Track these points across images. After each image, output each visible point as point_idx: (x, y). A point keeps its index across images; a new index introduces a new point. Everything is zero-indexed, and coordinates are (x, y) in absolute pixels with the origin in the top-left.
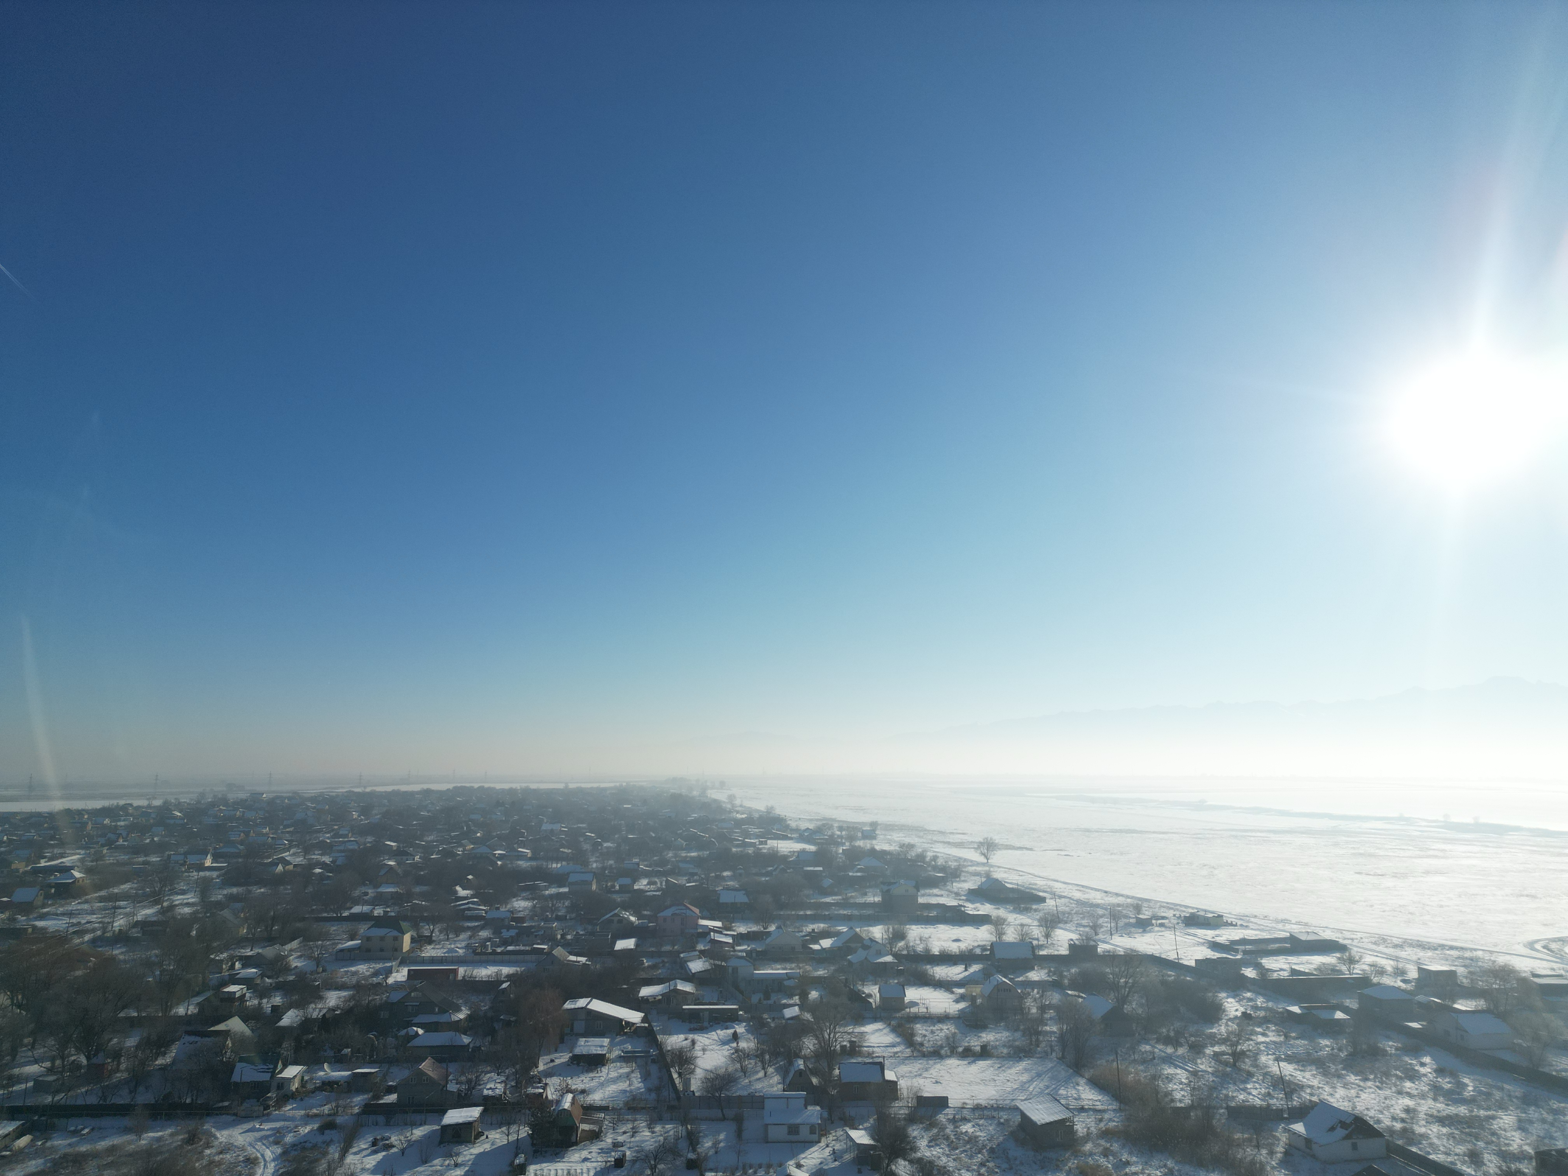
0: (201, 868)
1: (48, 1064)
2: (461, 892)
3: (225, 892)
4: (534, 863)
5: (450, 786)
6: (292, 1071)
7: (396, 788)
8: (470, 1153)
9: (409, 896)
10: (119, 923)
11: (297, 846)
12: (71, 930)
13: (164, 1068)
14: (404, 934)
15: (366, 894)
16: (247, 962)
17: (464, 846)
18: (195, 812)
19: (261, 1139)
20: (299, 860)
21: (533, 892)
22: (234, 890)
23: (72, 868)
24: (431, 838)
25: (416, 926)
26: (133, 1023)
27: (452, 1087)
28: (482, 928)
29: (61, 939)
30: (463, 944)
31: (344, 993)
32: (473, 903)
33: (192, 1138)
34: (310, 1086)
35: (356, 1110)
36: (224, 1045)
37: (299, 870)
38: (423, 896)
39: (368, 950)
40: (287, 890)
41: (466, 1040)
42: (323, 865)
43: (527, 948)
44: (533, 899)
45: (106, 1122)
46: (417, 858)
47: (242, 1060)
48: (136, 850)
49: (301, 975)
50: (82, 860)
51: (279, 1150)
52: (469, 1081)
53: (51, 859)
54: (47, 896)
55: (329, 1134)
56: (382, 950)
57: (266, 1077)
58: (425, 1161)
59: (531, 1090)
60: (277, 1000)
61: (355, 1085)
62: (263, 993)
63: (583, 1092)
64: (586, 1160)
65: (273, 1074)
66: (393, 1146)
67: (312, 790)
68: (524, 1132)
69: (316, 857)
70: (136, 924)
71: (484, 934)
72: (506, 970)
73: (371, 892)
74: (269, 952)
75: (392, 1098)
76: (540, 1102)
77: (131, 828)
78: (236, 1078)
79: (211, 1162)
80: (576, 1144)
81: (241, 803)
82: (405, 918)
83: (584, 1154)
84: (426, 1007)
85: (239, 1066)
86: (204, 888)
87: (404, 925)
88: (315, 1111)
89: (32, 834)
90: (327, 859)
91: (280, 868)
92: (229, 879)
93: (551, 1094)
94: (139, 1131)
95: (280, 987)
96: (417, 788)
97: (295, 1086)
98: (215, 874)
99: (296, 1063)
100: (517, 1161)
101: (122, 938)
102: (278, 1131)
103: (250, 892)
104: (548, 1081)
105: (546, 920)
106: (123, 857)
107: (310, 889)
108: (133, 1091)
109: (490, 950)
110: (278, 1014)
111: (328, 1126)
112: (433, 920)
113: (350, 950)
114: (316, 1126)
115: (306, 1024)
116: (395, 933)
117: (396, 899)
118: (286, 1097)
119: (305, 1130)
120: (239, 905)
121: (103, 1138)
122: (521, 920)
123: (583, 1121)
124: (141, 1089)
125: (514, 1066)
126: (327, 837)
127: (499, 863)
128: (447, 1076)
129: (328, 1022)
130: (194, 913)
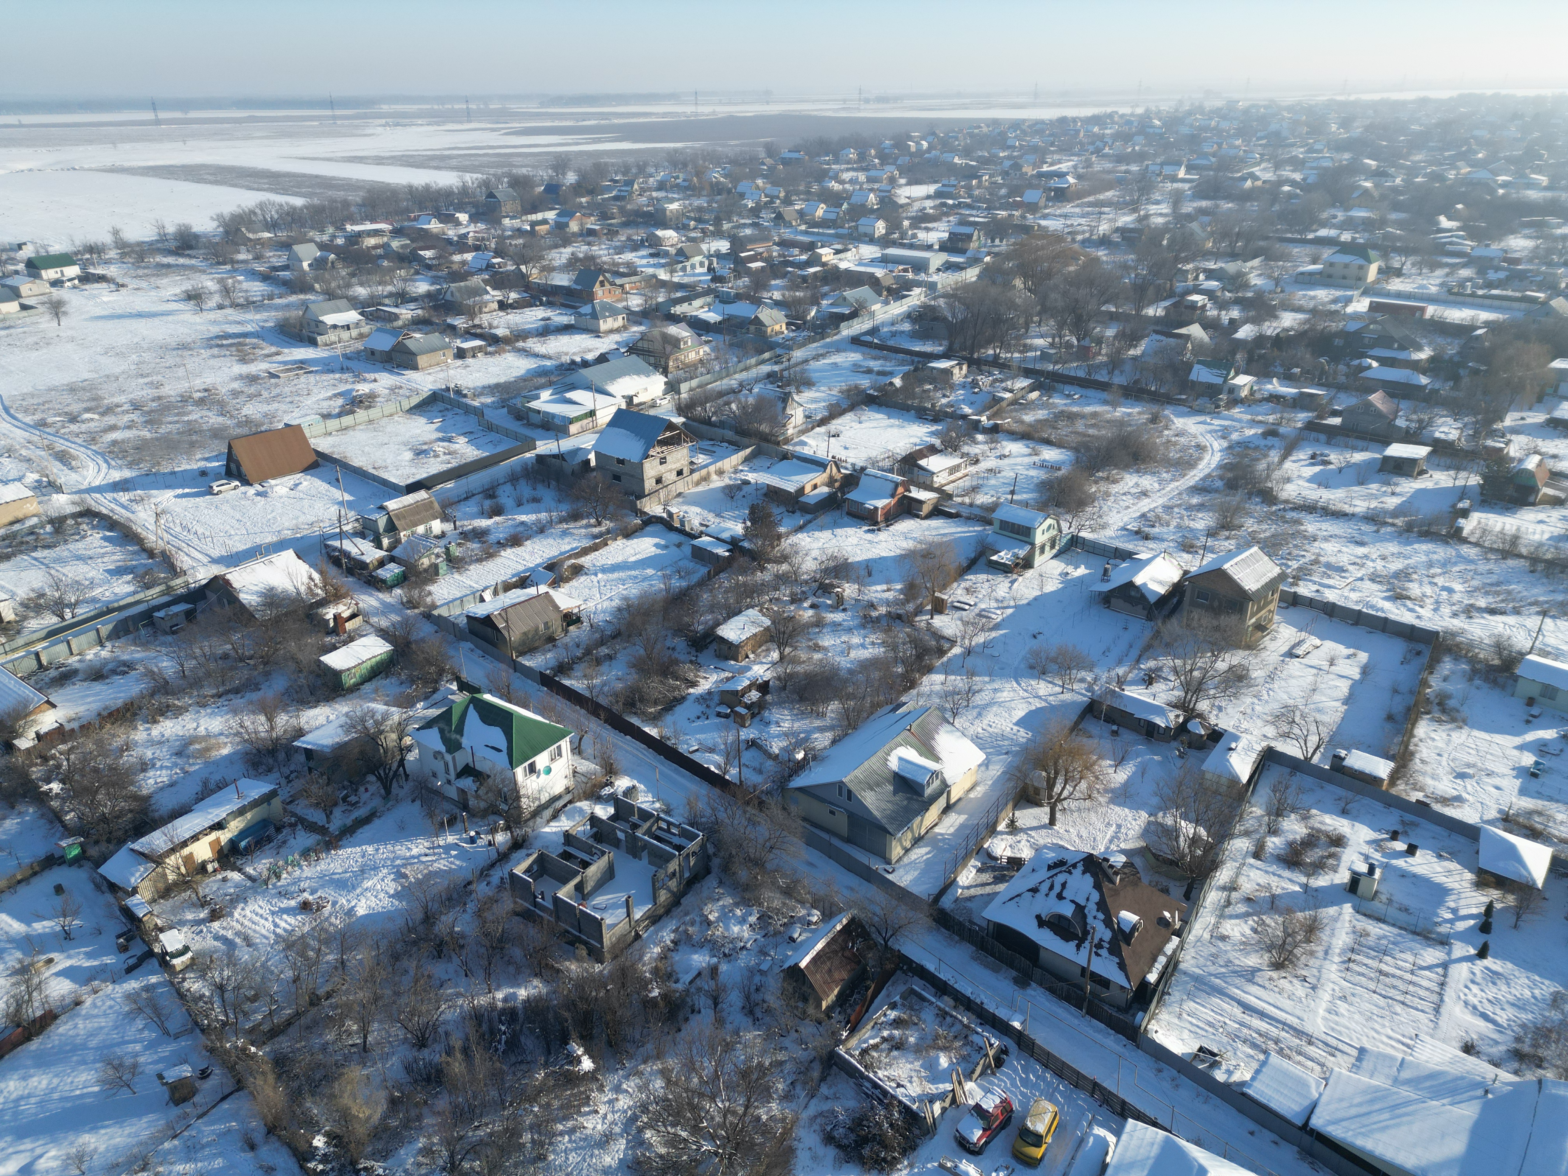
0: (1174, 179)
1: (1050, 340)
2: (1444, 222)
3: (1195, 205)
4: (1549, 194)
5: (1454, 93)
6: (1243, 380)
7: (1385, 95)
8: (1408, 486)
9: (1383, 222)
10: (1104, 228)
11: (1269, 160)
12: (1067, 230)
13: (1135, 358)
14: (1370, 262)
15: (1335, 217)
16: (1210, 274)
17: (1457, 168)
18: (1173, 121)
19: (1210, 432)
20: (1269, 176)
21: (1539, 229)
22: (1204, 204)
23: (1067, 174)
24: (1418, 158)
25: (1385, 256)
26: (1113, 317)
27: (1401, 423)
28: (1464, 266)
29: (1058, 238)
30: (1438, 281)
31: (1301, 316)
32: (1458, 237)
33: (1154, 419)
34: (1258, 396)
35: (1299, 425)
36: (1185, 347)
37: (1267, 186)
38: (1399, 224)
39: (1330, 276)
40: (1253, 206)
41: (1424, 380)
42: (1293, 183)
43: (1518, 294)
44: (1538, 238)
45: (1091, 393)
46: (1398, 181)
47: (1199, 362)
48: (1120, 159)
49: (1260, 294)
50: (1075, 167)
51: (1225, 444)
52: (1420, 421)
53: (1051, 165)
54: (1049, 199)
55: (1271, 441)
56: (1344, 278)
57: (1219, 381)
58: (1361, 483)
59: (1490, 443)
60: (1235, 313)
61: (1300, 403)
62: (1223, 305)
63: (1554, 457)
64: (1541, 522)
65: (1225, 381)
66: (1330, 463)
67: (1289, 98)
68: (1475, 480)
69: (1287, 173)
70: (1117, 230)
71: (1465, 273)
72: (1485, 316)
73: (1341, 215)
74: (1231, 267)
75: (1336, 421)
76: (1498, 457)
77: (1117, 136)
78: (1193, 376)
79: (1169, 441)
80: (1533, 504)
81: (1217, 112)
82: (1375, 247)
83: (1542, 516)
84: (1385, 341)
85: (1197, 367)
86: (1177, 199)
87: (1372, 253)
88: (1260, 418)
89: (1036, 140)
90: (1297, 177)
91: (1249, 184)
92: (1200, 192)
93: (1513, 451)
94: (1114, 405)
95: (1237, 302)
96: (1410, 96)
97: (1244, 393)
98: (1187, 186)
99: (1246, 373)
100: (1461, 505)
101: (1104, 242)
102: (1226, 428)
103: (1217, 206)
104: (1514, 437)
105: (1550, 264)
106: (1109, 166)
107: (1277, 207)
108: (1111, 373)
109: (1469, 291)
110: (1234, 324)
111: (1271, 433)
112: (1406, 251)
113: (1311, 274)
114: (1260, 431)
115: (1260, 340)
116: (1361, 262)
117: (1367, 225)
118: (1235, 402)
119: (1250, 432)
120: (1206, 219)
121: (1089, 405)
122: (1517, 261)
123: (1547, 485)
124: (1116, 372)
125: (1475, 415)
126: (1299, 152)
127: (1501, 191)
128: (1397, 411)
129: (1280, 342)
130: (1167, 223)
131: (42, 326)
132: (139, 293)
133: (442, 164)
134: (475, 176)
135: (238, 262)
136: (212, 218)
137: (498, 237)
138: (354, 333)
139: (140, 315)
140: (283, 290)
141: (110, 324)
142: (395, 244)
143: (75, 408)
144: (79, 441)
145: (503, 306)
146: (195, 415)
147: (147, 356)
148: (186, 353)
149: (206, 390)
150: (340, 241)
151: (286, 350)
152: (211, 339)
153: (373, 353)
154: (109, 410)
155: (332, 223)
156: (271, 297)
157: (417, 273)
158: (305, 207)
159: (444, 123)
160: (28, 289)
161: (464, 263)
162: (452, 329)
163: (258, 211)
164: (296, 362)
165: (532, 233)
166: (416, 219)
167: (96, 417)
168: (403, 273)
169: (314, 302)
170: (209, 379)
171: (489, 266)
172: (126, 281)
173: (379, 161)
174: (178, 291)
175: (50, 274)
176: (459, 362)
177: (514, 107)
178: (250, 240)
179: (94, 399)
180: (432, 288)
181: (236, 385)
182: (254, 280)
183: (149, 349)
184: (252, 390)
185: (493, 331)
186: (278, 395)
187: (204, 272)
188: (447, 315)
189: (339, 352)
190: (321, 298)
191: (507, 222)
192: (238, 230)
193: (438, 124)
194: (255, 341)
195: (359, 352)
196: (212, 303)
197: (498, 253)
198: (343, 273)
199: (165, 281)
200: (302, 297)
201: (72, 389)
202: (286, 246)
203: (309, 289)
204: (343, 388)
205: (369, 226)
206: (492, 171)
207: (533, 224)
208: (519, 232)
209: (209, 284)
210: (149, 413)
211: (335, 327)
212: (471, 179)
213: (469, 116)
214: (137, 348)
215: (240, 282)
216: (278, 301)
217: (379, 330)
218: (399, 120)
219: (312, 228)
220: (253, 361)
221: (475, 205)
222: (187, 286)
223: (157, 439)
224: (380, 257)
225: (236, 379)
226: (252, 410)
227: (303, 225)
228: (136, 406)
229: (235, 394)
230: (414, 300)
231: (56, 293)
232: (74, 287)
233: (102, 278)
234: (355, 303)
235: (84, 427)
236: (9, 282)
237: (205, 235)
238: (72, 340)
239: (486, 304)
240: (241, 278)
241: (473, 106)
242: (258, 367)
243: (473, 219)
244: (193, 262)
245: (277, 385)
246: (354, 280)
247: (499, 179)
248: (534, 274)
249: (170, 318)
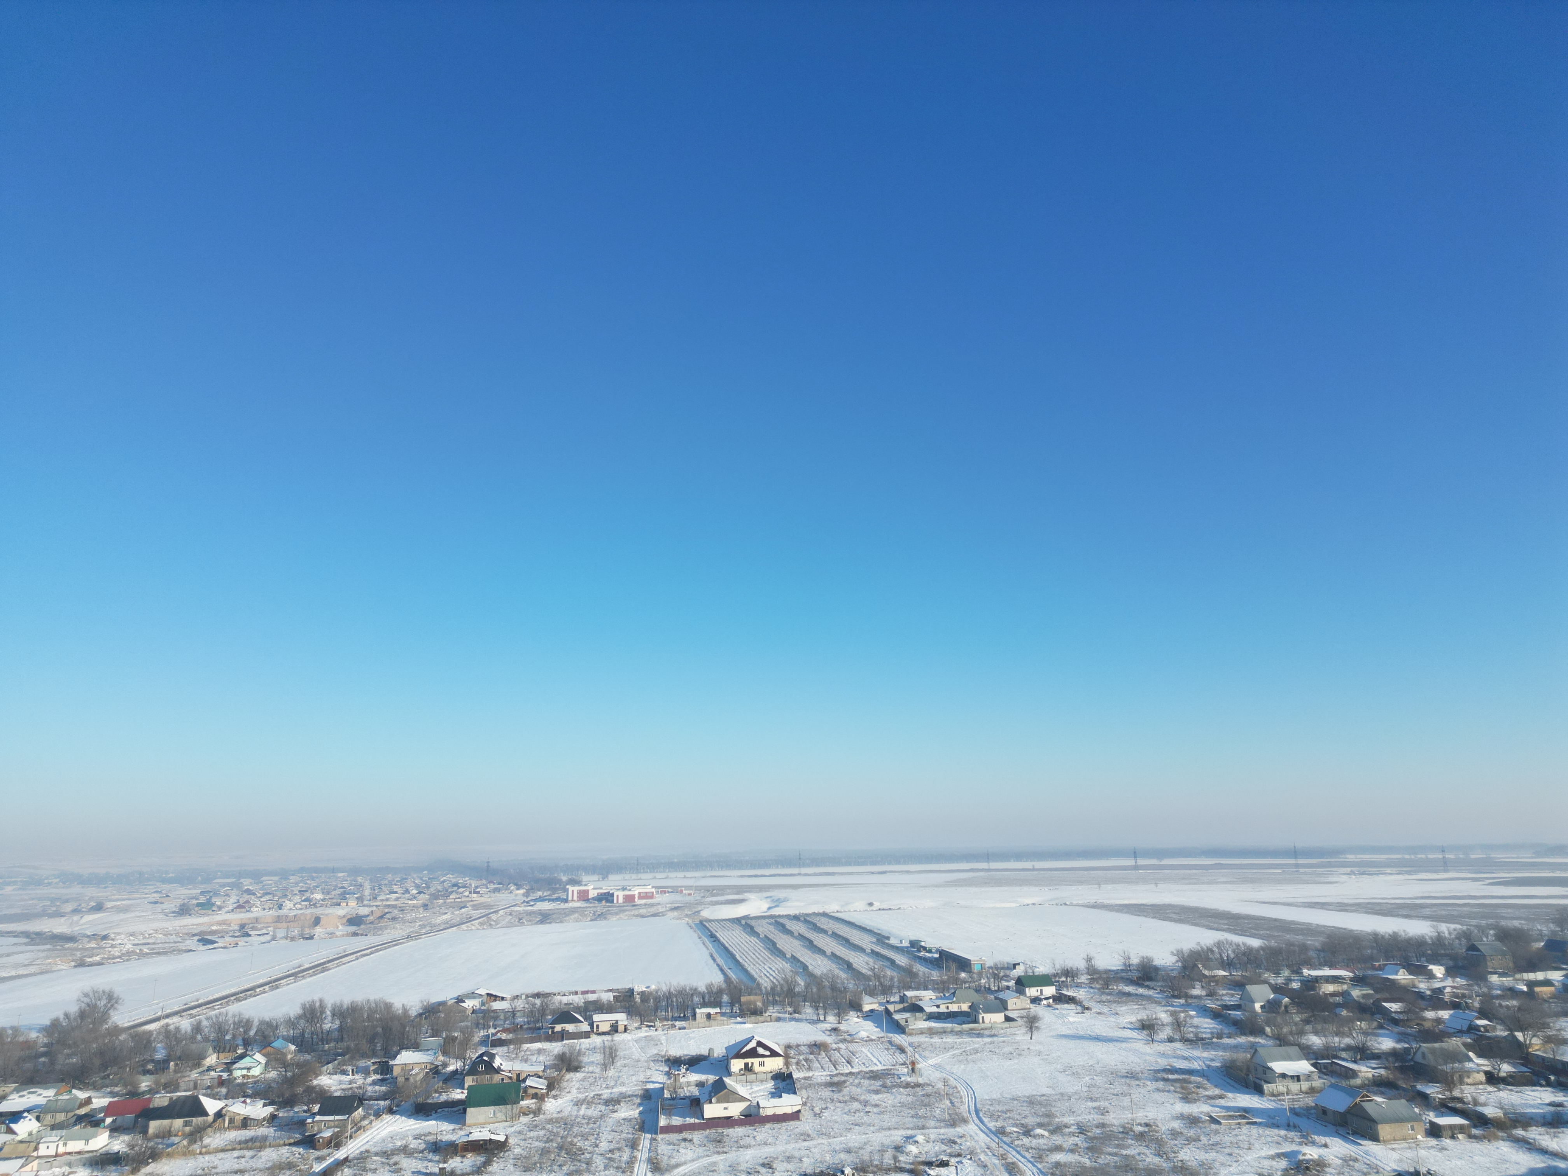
131: (1018, 1038)
132: (1100, 1017)
133: (1413, 913)
134: (1453, 926)
135: (1192, 997)
136: (1173, 954)
137: (1483, 995)
138: (1305, 1086)
139: (1098, 1039)
140: (1232, 1029)
141: (1072, 1043)
142: (1356, 993)
143: (1031, 1121)
144: (1028, 1156)
145: (1492, 1079)
146: (1134, 1150)
147: (1099, 1080)
148: (1134, 1083)
149: (1147, 1125)
150: (1295, 985)
151: (1230, 1095)
152: (1158, 1071)
153: (1324, 1111)
154: (1057, 1130)
155: (1288, 966)
156: (1220, 1036)
157: (1381, 1027)
158: (1262, 948)
159: (1416, 872)
160: (1016, 1004)
161: (1439, 1021)
162: (1424, 1099)
163: (1215, 949)
164: (1239, 1109)
165: (1530, 995)
166: (1380, 968)
167: (1046, 1133)
168: (1364, 1025)
169: (1263, 1046)
170: (1150, 1113)
171: (1472, 1029)
172: (1091, 1004)
173: (1342, 907)
174: (1133, 1019)
175: (1032, 992)
176: (1433, 1142)
177: (1500, 856)
178: (1205, 976)
179: (1047, 1116)
180: (1399, 1046)
181: (1176, 1125)
182: (1205, 1017)
183: (1101, 1073)
184: (1191, 1133)
185: (1480, 1109)
186: (1217, 1144)
187: (1159, 1003)
188: (1417, 1080)
189: (1286, 1105)
190: (1271, 1042)
191: (1494, 979)
192: (1195, 966)
193: (1408, 873)
194: (1199, 1079)
195: (1308, 1109)
196: (1163, 1035)
197: (1483, 1013)
198: (1297, 1018)
199: (1123, 1009)
200: (1251, 1039)
201: (1031, 1102)
202: (1239, 985)
203: (1260, 1032)
204: (1288, 1148)
205: (1327, 972)
206: (1474, 922)
207: (1531, 984)
208: (1512, 992)
209: (1163, 1015)
210: (1092, 1139)
211: (1284, 1076)
212: (1446, 929)
213: (1445, 865)
214: (1091, 1070)
215: (1192, 1017)
216: (1226, 1041)
217: (1332, 1086)
218: (1365, 869)
219: (1268, 970)
220: (1195, 1101)
221: (1454, 957)
222: (1143, 1015)
223: (1095, 1169)
224: (1338, 1005)
225: (1177, 1118)
226: (1189, 1155)
227: (1259, 966)
228: (1082, 1130)
229: (1175, 1134)
230: (1376, 1057)
231: (1034, 1009)
232: (1049, 1006)
233: (1071, 1000)
234: (1307, 1053)
235: (1035, 1142)
236: (1001, 995)
237: (1165, 968)
238: (1039, 1053)
239: (1469, 1073)
240: (1193, 1013)
241: (1450, 856)
242: (1200, 1109)
243: (1451, 972)
244: (1151, 993)
245: (1217, 1132)
246: (1308, 1028)
247: (1483, 930)
248: (1536, 1045)
249: (1124, 1045)
